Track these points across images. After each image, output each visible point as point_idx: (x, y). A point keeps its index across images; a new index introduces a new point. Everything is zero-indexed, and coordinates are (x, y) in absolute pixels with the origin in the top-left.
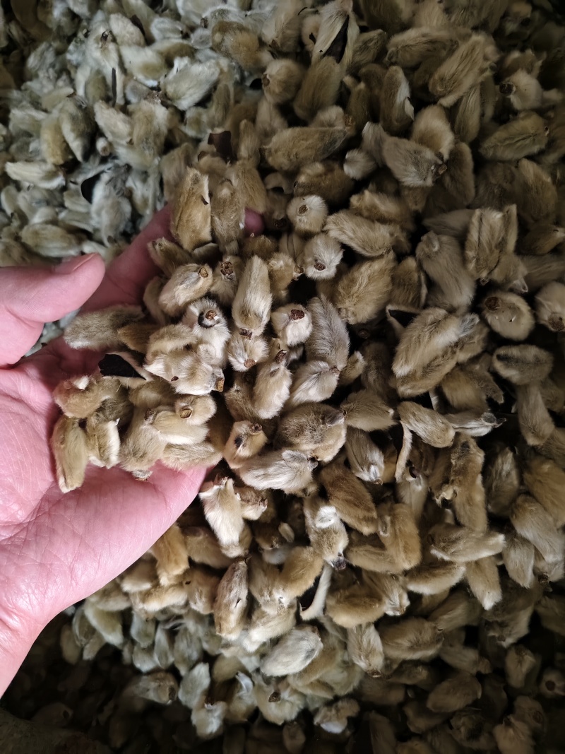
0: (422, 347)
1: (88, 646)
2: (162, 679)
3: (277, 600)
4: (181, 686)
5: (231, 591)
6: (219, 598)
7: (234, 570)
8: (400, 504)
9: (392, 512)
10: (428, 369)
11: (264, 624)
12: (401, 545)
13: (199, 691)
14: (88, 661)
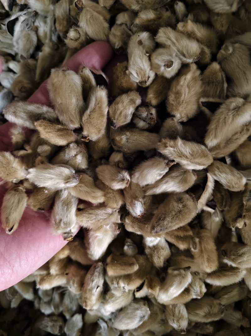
0: (227, 126)
1: (14, 300)
2: (55, 321)
3: (122, 287)
4: (66, 325)
5: (93, 281)
6: (85, 285)
7: (95, 268)
8: (205, 230)
9: (199, 235)
10: (229, 141)
11: (114, 301)
12: (205, 257)
13: (76, 329)
14: (14, 309)
